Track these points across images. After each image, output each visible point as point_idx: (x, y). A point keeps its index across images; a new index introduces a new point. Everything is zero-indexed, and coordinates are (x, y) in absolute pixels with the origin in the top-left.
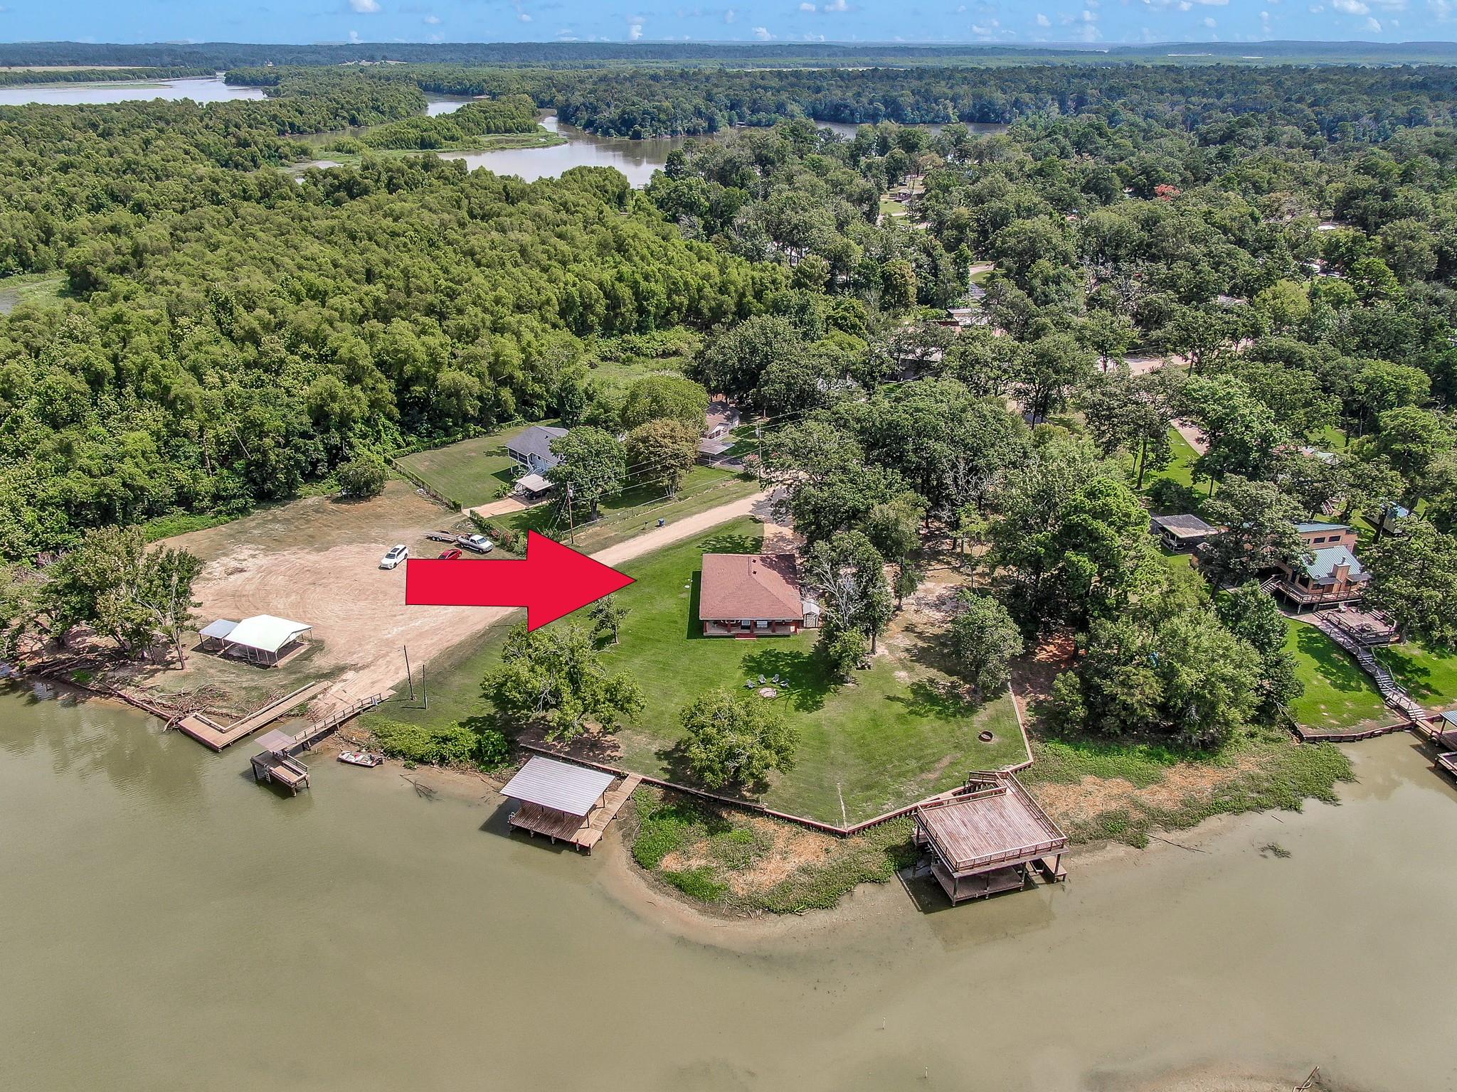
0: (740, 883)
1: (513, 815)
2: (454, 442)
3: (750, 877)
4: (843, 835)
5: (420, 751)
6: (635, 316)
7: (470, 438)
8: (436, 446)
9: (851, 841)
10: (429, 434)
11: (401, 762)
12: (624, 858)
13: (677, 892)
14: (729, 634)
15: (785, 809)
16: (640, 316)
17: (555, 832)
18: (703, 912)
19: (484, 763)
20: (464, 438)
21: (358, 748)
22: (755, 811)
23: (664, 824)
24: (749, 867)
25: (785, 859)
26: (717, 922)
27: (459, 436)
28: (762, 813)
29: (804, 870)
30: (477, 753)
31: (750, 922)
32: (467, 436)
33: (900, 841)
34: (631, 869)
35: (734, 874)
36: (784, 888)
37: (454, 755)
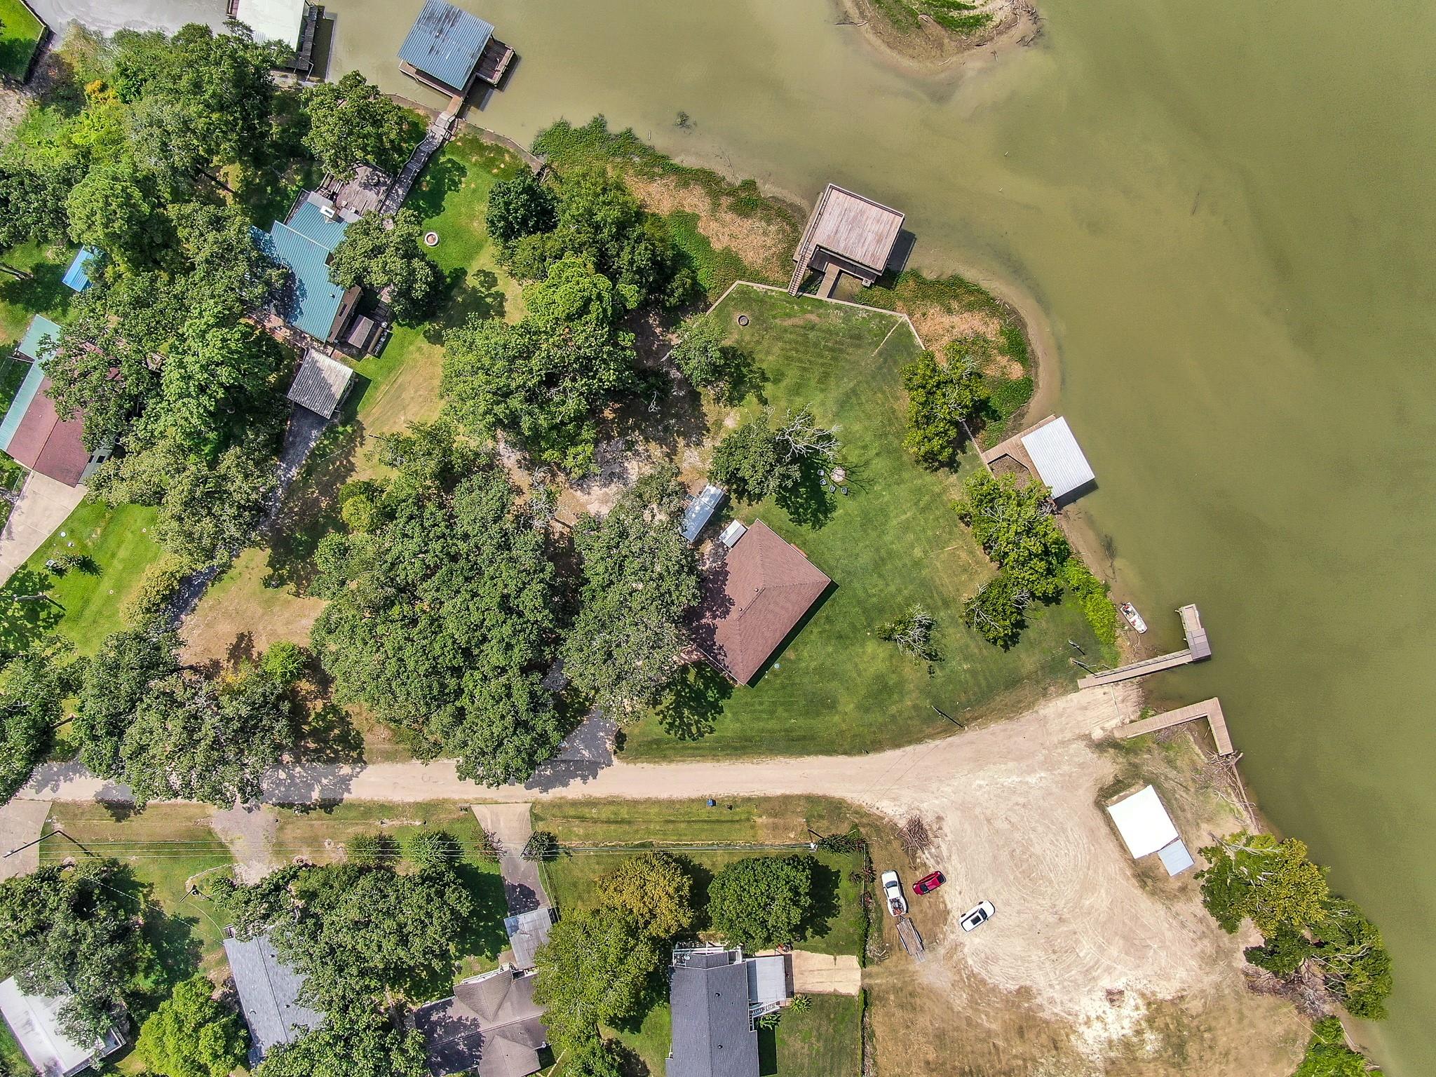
0: (992, 329)
3: (982, 329)
18: (1024, 326)
24: (977, 335)
25: (953, 327)
26: (1023, 313)
29: (949, 311)
31: (1007, 300)
34: (1038, 387)
35: (989, 337)
36: (970, 307)
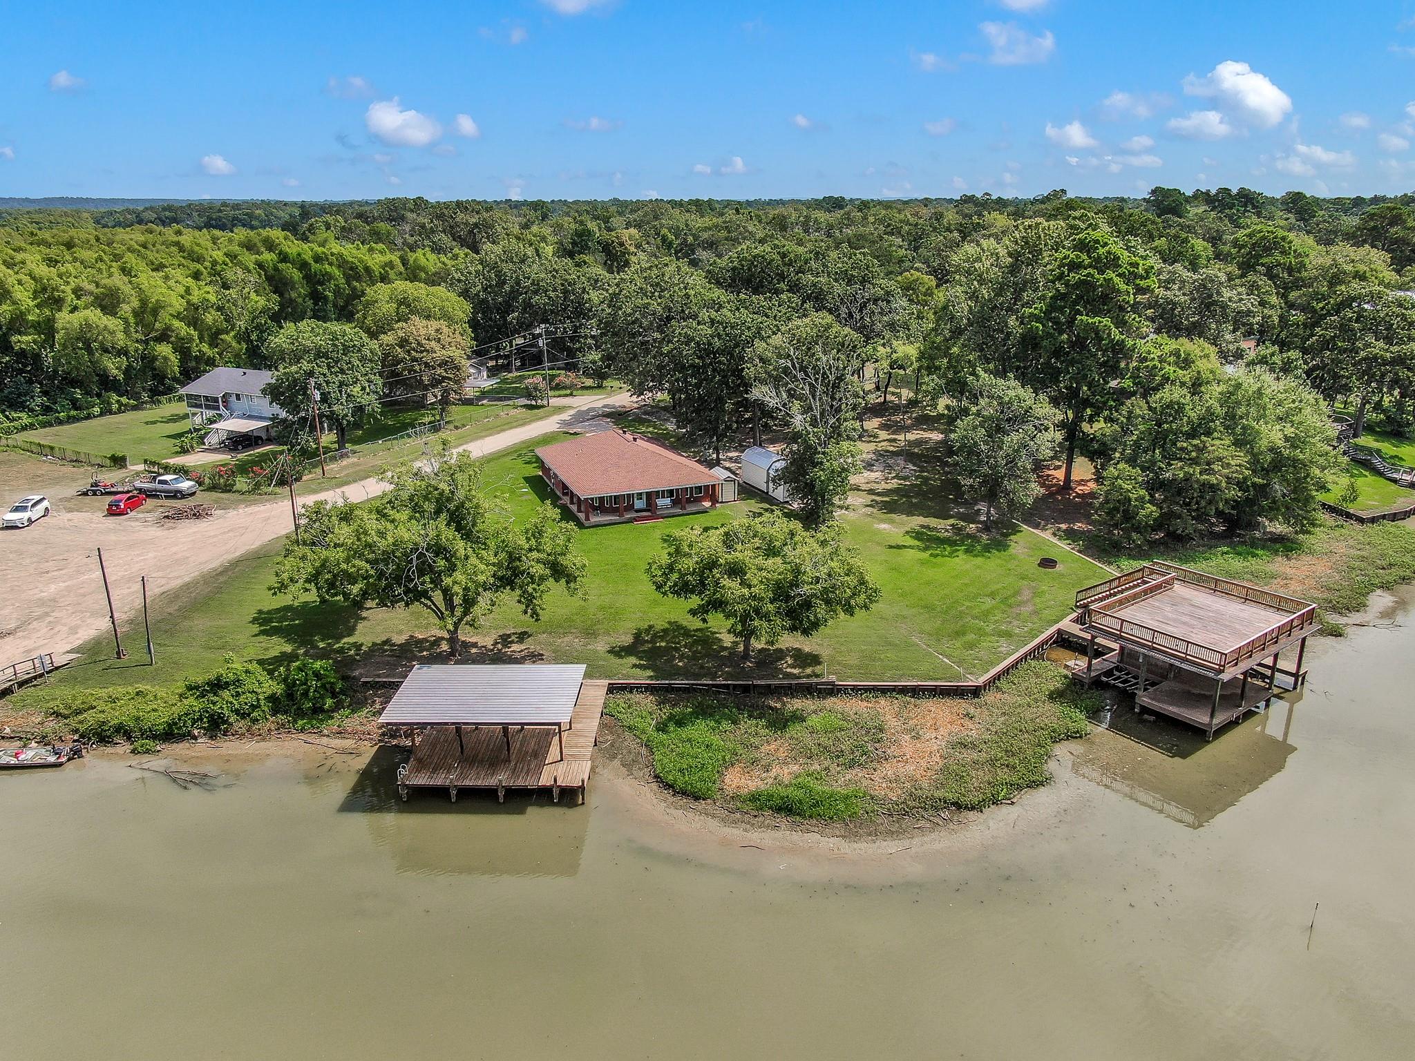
0: (880, 783)
1: (403, 771)
2: (88, 417)
3: (886, 771)
4: (976, 692)
5: (160, 718)
6: (310, 303)
7: (111, 413)
8: (60, 422)
9: (990, 697)
10: (47, 410)
11: (124, 748)
12: (649, 795)
13: (783, 820)
14: (622, 519)
15: (866, 676)
16: (316, 304)
17: (501, 779)
19: (300, 714)
20: (102, 414)
21: (18, 743)
22: (820, 691)
23: (689, 731)
24: (875, 759)
25: (918, 737)
27: (97, 410)
28: (833, 690)
30: (285, 701)
32: (106, 411)
33: (1058, 684)
34: (674, 805)
36: (953, 774)
37: (237, 712)
